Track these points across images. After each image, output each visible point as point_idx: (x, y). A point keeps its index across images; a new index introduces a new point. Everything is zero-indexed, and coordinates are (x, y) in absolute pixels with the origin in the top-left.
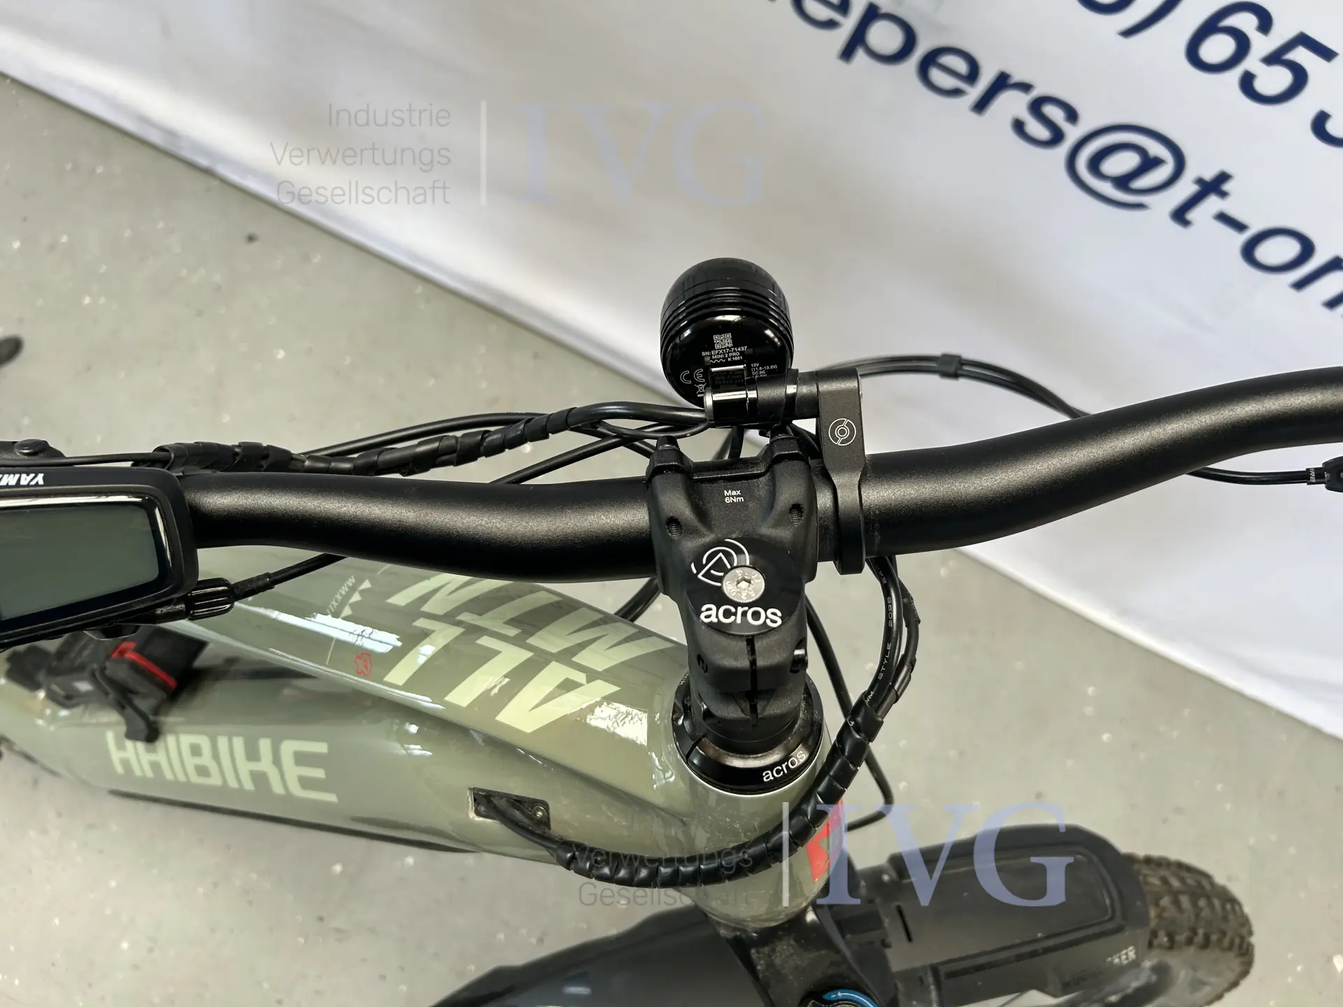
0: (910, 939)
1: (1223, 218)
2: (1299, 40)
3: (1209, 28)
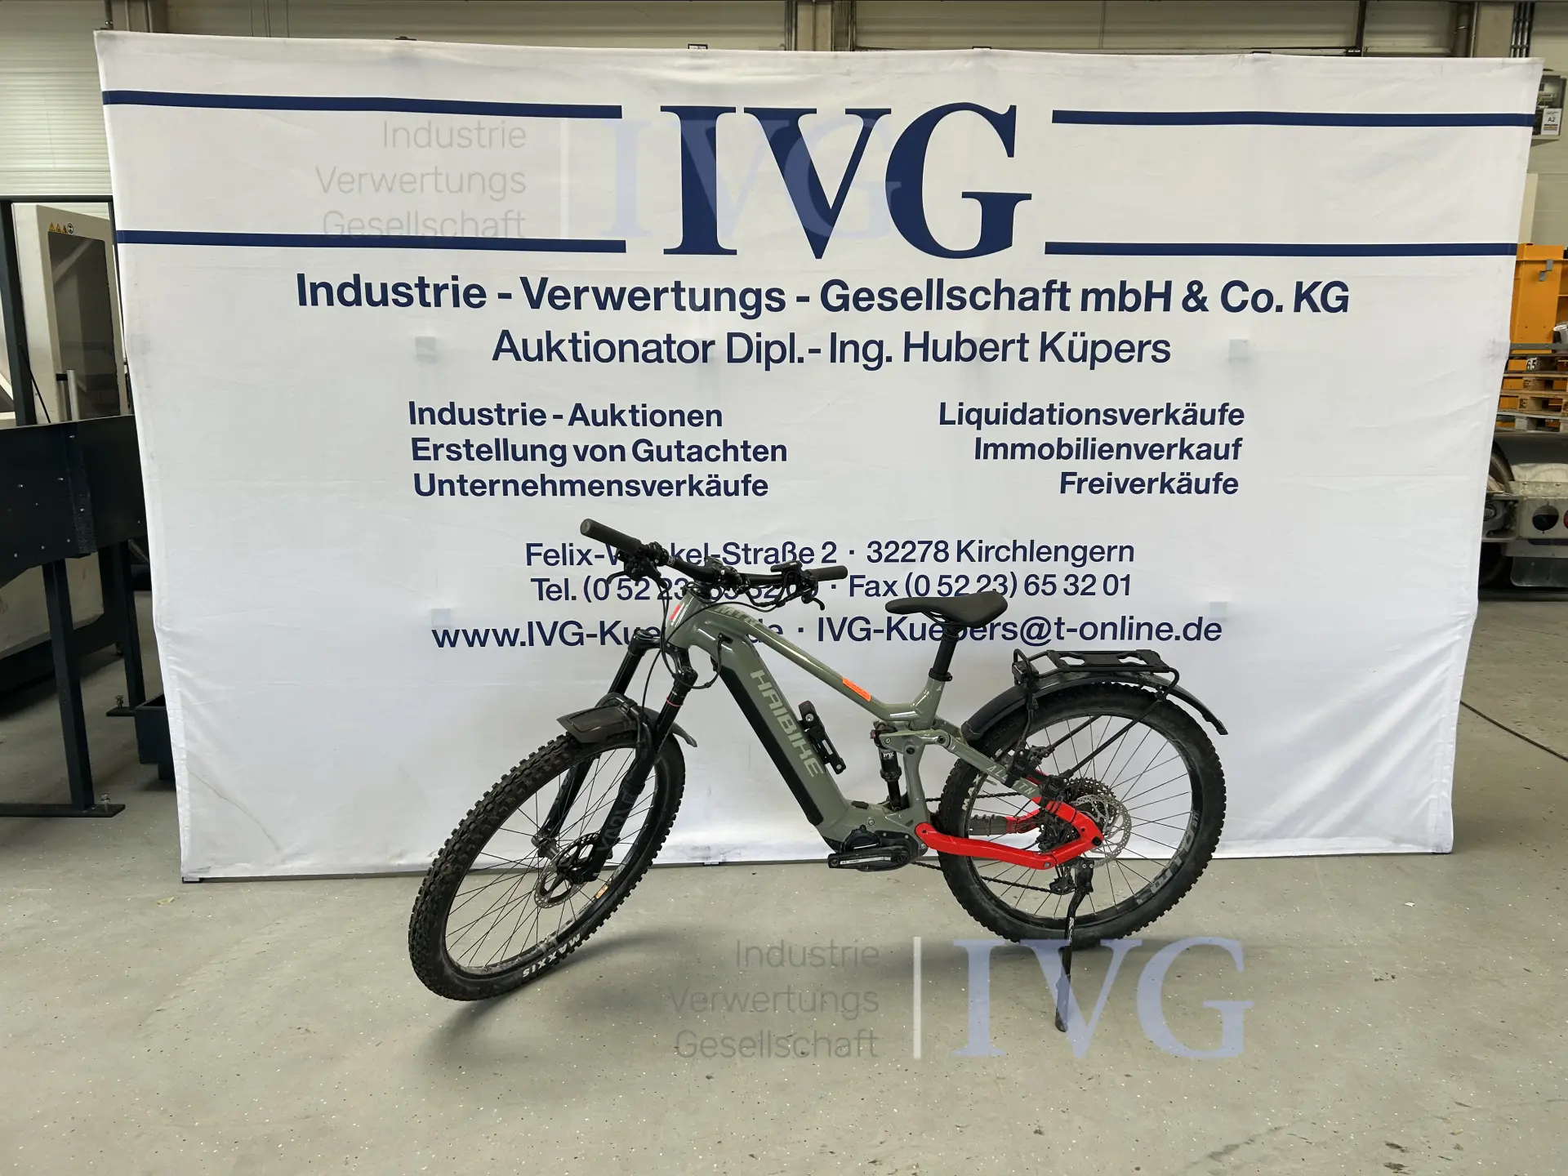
1: (1069, 630)
2: (1046, 576)
3: (1027, 585)
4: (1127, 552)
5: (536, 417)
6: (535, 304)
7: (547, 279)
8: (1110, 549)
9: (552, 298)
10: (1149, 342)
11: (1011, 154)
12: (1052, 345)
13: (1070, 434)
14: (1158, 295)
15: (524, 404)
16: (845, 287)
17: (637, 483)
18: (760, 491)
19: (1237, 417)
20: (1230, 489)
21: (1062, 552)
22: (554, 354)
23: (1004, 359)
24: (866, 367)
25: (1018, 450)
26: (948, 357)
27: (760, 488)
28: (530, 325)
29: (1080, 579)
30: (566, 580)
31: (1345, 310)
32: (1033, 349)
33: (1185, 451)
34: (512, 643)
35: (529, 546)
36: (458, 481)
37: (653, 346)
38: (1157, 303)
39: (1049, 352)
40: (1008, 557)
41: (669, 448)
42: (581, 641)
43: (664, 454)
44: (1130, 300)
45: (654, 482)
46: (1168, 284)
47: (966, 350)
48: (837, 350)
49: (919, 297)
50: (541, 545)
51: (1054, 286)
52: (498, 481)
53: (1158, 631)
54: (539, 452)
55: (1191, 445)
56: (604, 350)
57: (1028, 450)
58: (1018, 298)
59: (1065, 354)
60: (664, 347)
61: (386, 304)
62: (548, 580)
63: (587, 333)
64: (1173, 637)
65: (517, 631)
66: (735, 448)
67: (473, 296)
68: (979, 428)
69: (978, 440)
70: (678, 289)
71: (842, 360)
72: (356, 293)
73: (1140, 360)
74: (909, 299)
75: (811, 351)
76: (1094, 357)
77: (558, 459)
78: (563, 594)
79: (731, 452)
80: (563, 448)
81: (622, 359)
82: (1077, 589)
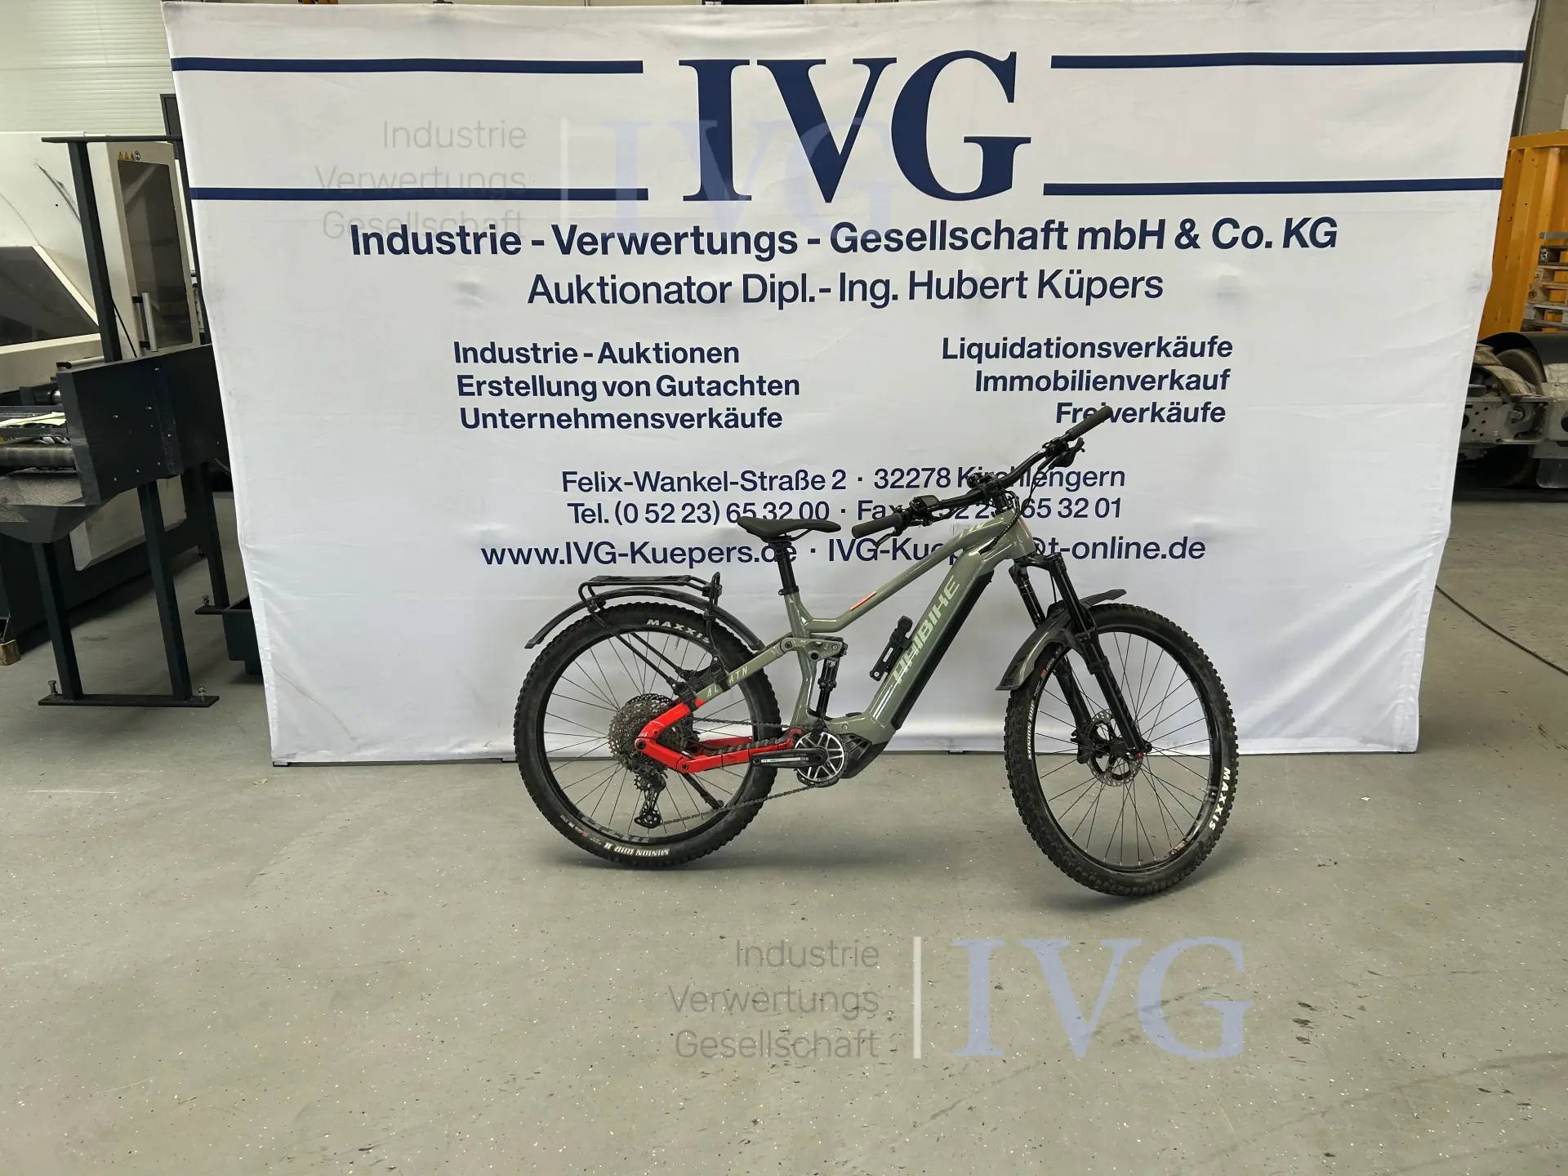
2: (1042, 500)
4: (1118, 477)
5: (568, 356)
6: (566, 250)
7: (576, 226)
8: (1102, 474)
9: (581, 244)
10: (1142, 279)
11: (1011, 99)
12: (1049, 282)
13: (1066, 367)
14: (1152, 233)
15: (557, 344)
16: (853, 229)
17: (661, 416)
18: (775, 423)
19: (1225, 349)
20: (1217, 417)
21: (1057, 478)
22: (584, 297)
23: (1004, 296)
24: (873, 305)
25: (1017, 382)
26: (950, 295)
27: (775, 420)
28: (562, 269)
29: (1074, 502)
30: (599, 505)
31: (1333, 246)
32: (1031, 286)
33: (1175, 382)
34: (553, 561)
35: (565, 474)
36: (500, 415)
37: (674, 288)
38: (1151, 241)
39: (1047, 289)
41: (690, 383)
42: (614, 560)
43: (686, 389)
44: (1125, 238)
45: (677, 415)
46: (1162, 223)
47: (967, 288)
48: (847, 289)
49: (923, 238)
50: (575, 473)
51: (1052, 226)
52: (535, 415)
53: (1146, 550)
54: (571, 388)
55: (1181, 376)
56: (630, 293)
57: (1026, 382)
58: (1017, 237)
59: (1062, 291)
60: (685, 289)
61: (431, 252)
62: (583, 505)
63: (613, 277)
64: (1160, 556)
65: (557, 550)
66: (751, 383)
67: (508, 243)
68: (980, 362)
69: (979, 373)
70: (697, 234)
71: (851, 299)
72: (404, 242)
73: (1134, 295)
74: (914, 240)
75: (822, 291)
76: (1090, 294)
77: (589, 394)
78: (597, 518)
79: (748, 387)
80: (594, 384)
81: (646, 301)
82: (1070, 511)
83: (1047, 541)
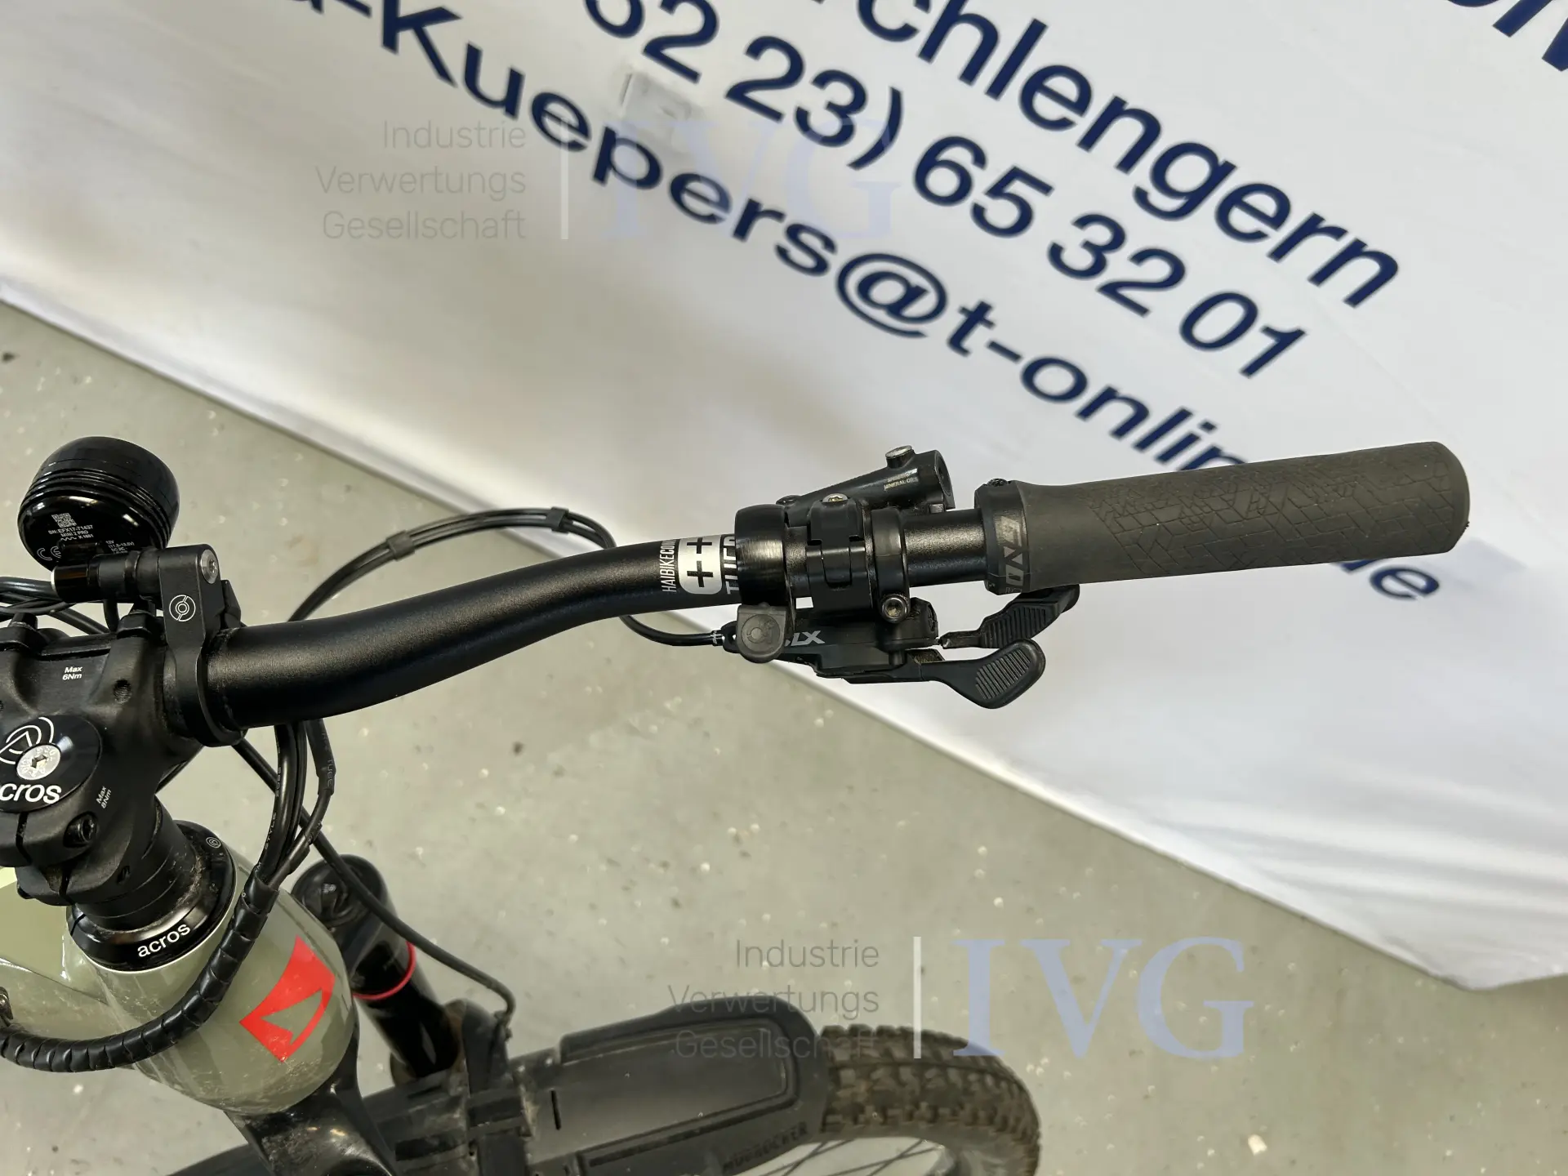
0: (558, 1126)
1: (995, 346)
2: (1015, 174)
3: (929, 162)
4: (1363, 270)
8: (1313, 226)
21: (1126, 132)
29: (1131, 247)
40: (906, 32)
82: (1098, 267)
83: (962, 297)
